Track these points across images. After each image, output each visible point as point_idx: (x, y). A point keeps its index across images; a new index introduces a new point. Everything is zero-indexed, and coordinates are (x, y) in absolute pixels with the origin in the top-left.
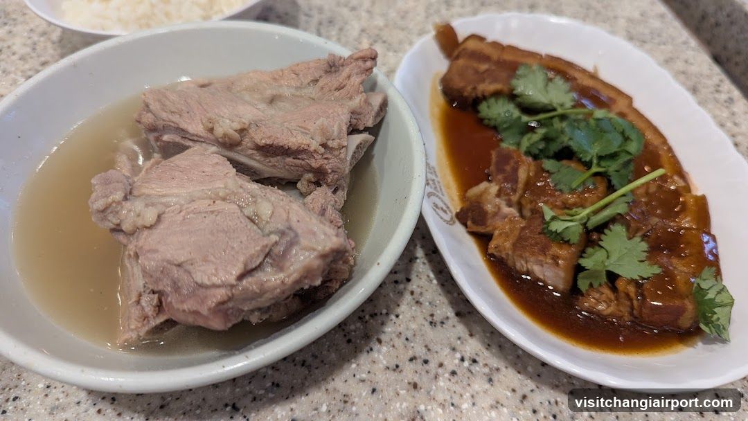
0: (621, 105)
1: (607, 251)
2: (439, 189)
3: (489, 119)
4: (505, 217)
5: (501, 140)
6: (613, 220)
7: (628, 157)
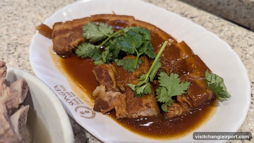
0: (131, 22)
1: (165, 87)
2: (79, 102)
3: (83, 55)
4: (116, 98)
5: (94, 61)
6: (158, 72)
7: (148, 42)
